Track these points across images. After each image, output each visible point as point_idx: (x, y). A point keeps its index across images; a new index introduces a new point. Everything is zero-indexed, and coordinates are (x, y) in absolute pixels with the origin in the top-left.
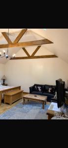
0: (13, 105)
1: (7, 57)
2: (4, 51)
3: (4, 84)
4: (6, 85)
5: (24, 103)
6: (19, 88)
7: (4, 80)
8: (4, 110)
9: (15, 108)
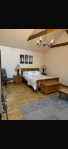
0: (48, 96)
1: (44, 45)
2: (41, 39)
3: (43, 74)
4: (46, 75)
5: (60, 98)
6: (57, 79)
7: (44, 70)
8: (39, 98)
9: (50, 99)
